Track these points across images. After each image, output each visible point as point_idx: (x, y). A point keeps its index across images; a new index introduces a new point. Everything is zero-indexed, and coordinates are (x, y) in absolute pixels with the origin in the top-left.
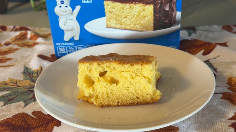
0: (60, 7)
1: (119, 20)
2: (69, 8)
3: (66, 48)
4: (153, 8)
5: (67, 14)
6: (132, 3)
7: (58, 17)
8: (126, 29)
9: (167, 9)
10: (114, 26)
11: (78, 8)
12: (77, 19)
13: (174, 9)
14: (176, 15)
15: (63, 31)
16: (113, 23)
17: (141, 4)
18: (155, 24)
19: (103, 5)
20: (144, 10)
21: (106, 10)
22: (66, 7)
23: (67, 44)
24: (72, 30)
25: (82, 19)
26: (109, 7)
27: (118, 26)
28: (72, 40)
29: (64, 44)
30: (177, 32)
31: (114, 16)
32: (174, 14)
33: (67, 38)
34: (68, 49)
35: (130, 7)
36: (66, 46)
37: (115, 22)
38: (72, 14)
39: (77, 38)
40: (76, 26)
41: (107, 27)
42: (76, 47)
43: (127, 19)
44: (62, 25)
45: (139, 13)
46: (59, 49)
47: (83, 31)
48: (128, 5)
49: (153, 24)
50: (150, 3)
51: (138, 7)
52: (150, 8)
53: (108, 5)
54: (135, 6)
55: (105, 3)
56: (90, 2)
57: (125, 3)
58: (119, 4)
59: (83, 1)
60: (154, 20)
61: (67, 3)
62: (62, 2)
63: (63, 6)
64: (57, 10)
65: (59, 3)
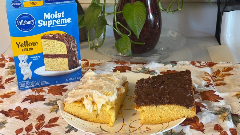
0: (22, 63)
1: (51, 66)
2: (26, 63)
3: (25, 84)
4: (67, 59)
5: (25, 66)
6: (57, 58)
7: (20, 68)
8: (55, 71)
9: (74, 59)
10: (49, 70)
11: (31, 63)
13: (77, 59)
14: (78, 62)
15: (23, 75)
16: (49, 68)
17: (62, 58)
18: (69, 67)
19: (43, 60)
20: (63, 61)
21: (45, 63)
22: (25, 63)
23: (25, 82)
25: (33, 68)
27: (51, 70)
29: (23, 82)
30: (80, 69)
31: (49, 65)
32: (78, 61)
34: (26, 84)
35: (57, 60)
36: (25, 83)
37: (50, 68)
39: (30, 78)
40: (30, 71)
41: (46, 71)
42: (30, 83)
43: (55, 66)
44: (22, 72)
45: (61, 62)
46: (20, 85)
47: (33, 74)
48: (55, 59)
49: (68, 67)
50: (66, 57)
51: (60, 60)
52: (66, 59)
53: (46, 60)
54: (59, 59)
55: (44, 59)
56: (37, 59)
57: (54, 58)
58: (51, 59)
59: (33, 59)
60: (69, 65)
61: (25, 61)
62: (23, 61)
63: (23, 62)
64: (20, 65)
65: (21, 61)
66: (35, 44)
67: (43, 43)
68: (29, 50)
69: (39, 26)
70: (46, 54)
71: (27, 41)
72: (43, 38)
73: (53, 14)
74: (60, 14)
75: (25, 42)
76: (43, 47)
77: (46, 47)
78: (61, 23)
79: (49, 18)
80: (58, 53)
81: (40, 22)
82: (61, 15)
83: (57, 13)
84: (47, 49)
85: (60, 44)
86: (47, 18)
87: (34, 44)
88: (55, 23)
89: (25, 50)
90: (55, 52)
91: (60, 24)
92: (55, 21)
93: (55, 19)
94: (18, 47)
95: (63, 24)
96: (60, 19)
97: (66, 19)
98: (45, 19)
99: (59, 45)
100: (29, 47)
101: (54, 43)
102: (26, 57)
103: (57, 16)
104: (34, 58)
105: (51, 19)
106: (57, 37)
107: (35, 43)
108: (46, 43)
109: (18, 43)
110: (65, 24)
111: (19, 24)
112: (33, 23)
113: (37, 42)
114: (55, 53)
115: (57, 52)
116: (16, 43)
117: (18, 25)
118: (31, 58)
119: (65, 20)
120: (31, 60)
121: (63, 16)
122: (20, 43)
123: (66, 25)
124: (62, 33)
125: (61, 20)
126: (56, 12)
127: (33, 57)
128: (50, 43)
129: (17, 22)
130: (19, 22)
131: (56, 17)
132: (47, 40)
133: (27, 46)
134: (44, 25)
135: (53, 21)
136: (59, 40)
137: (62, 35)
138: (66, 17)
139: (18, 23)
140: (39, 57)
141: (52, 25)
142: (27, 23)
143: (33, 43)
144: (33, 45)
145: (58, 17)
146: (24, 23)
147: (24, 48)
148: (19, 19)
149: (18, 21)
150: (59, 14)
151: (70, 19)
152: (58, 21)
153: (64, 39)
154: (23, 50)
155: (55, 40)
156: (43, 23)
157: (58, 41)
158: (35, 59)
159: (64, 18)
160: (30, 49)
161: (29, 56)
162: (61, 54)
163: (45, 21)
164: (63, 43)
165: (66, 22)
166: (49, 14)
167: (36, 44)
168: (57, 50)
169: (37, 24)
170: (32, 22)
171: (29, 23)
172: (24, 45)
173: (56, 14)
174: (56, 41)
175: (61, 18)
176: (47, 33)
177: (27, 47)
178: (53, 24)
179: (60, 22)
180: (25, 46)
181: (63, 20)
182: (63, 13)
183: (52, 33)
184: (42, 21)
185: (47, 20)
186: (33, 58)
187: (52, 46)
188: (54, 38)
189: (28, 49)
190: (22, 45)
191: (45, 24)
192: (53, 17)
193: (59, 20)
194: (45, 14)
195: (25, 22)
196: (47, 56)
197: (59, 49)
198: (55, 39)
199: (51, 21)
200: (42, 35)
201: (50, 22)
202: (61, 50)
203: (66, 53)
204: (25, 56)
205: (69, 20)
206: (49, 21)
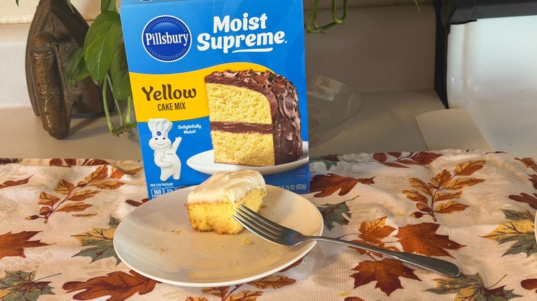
0: (156, 139)
1: (230, 153)
2: (168, 140)
3: (163, 190)
4: (272, 137)
5: (165, 148)
6: (246, 132)
7: (153, 151)
9: (290, 138)
10: (225, 161)
11: (178, 140)
12: (177, 153)
13: (299, 138)
14: (301, 146)
15: (159, 168)
16: (223, 157)
17: (257, 134)
18: (276, 157)
19: (210, 136)
20: (261, 141)
21: (213, 142)
22: (164, 138)
23: (164, 185)
24: (170, 167)
25: (184, 153)
26: (218, 137)
27: (230, 161)
28: (171, 179)
29: (160, 185)
30: (306, 166)
31: (225, 149)
32: (299, 144)
33: (164, 177)
34: (166, 191)
35: (244, 137)
36: (163, 187)
37: (225, 156)
38: (171, 147)
39: (177, 177)
40: (176, 161)
41: (215, 162)
42: (176, 189)
43: (241, 152)
44: (157, 162)
45: (256, 144)
46: (153, 192)
47: (185, 169)
48: (241, 135)
49: (273, 158)
50: (268, 132)
51: (253, 137)
52: (269, 138)
53: (216, 136)
54: (249, 136)
55: (213, 133)
56: (194, 132)
57: (237, 132)
58: (229, 134)
59: (185, 132)
60: (275, 152)
61: (165, 134)
62: (159, 133)
63: (160, 138)
64: (152, 143)
65: (154, 134)
66: (190, 94)
67: (210, 92)
68: (173, 108)
69: (200, 48)
70: (217, 121)
71: (169, 86)
72: (210, 79)
73: (239, 21)
74: (257, 19)
75: (164, 86)
76: (211, 102)
77: (217, 103)
78: (259, 43)
79: (227, 30)
80: (249, 120)
81: (204, 38)
82: (259, 23)
83: (248, 18)
84: (219, 108)
85: (254, 98)
86: (221, 30)
87: (187, 95)
88: (243, 43)
89: (166, 107)
90: (240, 116)
91: (256, 47)
92: (243, 37)
93: (241, 32)
94: (149, 99)
95: (262, 46)
96: (257, 32)
97: (270, 34)
98: (215, 31)
99: (251, 101)
100: (174, 101)
101: (238, 95)
102: (168, 125)
103: (248, 24)
104: (187, 130)
105: (231, 33)
106: (246, 80)
107: (190, 91)
108: (218, 92)
109: (148, 91)
110: (268, 46)
111: (151, 42)
112: (186, 40)
113: (194, 90)
114: (241, 121)
115: (245, 117)
116: (144, 89)
117: (148, 44)
118: (180, 127)
119: (268, 36)
120: (180, 133)
121: (263, 26)
122: (152, 88)
123: (271, 49)
124: (259, 68)
125: (259, 36)
126: (246, 15)
127: (184, 127)
128: (229, 94)
129: (145, 36)
130: (149, 37)
131: (245, 28)
132: (219, 85)
133: (171, 98)
134: (214, 47)
135: (238, 38)
136: (250, 86)
137: (259, 74)
138: (272, 27)
139: (148, 40)
140: (200, 127)
141: (234, 48)
142: (169, 39)
143: (185, 91)
144: (185, 97)
145: (251, 28)
146: (162, 41)
147: (163, 101)
148: (151, 29)
149: (147, 34)
150: (254, 21)
151: (283, 34)
152: (251, 38)
153: (264, 86)
154: (161, 107)
155: (241, 86)
156: (210, 41)
157: (249, 90)
158: (189, 130)
159: (265, 31)
160: (178, 106)
161: (176, 124)
162: (255, 124)
163: (216, 36)
164: (263, 96)
165: (271, 42)
166: (227, 18)
167: (193, 94)
168: (244, 112)
169: (196, 43)
170: (182, 38)
171: (175, 39)
172: (162, 95)
173: (245, 20)
174: (243, 90)
175: (259, 31)
176: (221, 68)
177: (169, 101)
178: (238, 45)
179: (256, 40)
180: (165, 98)
181: (265, 35)
182: (264, 18)
183: (233, 69)
184: (208, 36)
185: (222, 33)
186: (185, 130)
187: (232, 101)
188: (238, 80)
189: (173, 105)
190: (157, 94)
191: (216, 45)
192: (236, 27)
193: (254, 36)
194: (217, 19)
195: (166, 39)
196: (220, 126)
197: (252, 109)
198: (242, 84)
199: (231, 38)
200: (208, 71)
201: (229, 41)
202: (255, 113)
203: (269, 121)
204: (164, 122)
205: (279, 38)
206: (226, 39)
